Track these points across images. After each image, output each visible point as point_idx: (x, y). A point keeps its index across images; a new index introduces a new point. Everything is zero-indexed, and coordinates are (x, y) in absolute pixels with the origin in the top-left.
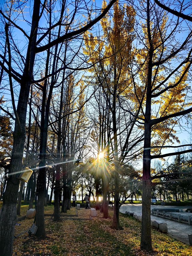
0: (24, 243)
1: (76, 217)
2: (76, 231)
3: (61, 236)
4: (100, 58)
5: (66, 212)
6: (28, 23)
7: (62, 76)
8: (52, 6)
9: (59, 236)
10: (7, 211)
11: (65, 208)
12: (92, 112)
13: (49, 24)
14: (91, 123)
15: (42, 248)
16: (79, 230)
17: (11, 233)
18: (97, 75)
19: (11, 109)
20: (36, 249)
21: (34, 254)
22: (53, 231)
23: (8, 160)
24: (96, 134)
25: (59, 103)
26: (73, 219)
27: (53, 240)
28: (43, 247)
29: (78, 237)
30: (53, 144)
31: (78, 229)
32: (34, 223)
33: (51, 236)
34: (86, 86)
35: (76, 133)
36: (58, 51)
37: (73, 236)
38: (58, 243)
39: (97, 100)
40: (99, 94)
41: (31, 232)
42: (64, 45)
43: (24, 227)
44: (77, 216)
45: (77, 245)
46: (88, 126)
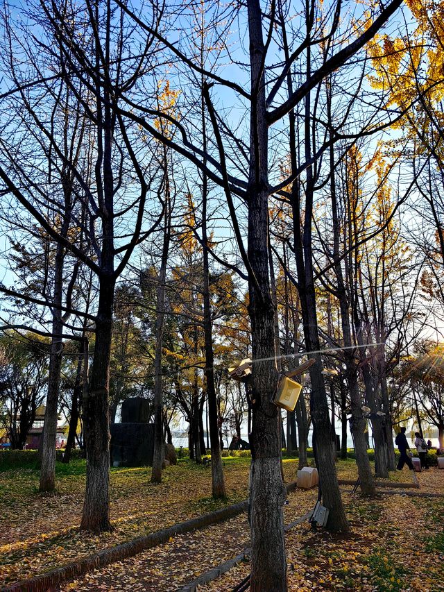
0: (305, 545)
1: (415, 490)
2: (421, 525)
3: (386, 533)
4: (417, 88)
5: (387, 477)
6: (241, 66)
7: (329, 157)
8: (284, 8)
9: (381, 534)
10: (262, 474)
11: (383, 467)
12: (415, 227)
13: (283, 51)
14: (416, 254)
15: (347, 560)
16: (429, 522)
17: (277, 522)
18: (417, 131)
19: (232, 256)
20: (334, 560)
21: (330, 572)
22: (365, 521)
23: (247, 365)
24: (434, 280)
25: (331, 222)
26: (410, 495)
27: (368, 542)
28: (348, 557)
29: (430, 539)
30: (329, 318)
31: (426, 520)
32: (319, 499)
33: (362, 531)
34: (391, 167)
35: (381, 285)
36: (312, 105)
37: (417, 536)
38: (382, 550)
39: (425, 193)
40: (428, 178)
41: (316, 522)
42: (323, 86)
43: (298, 509)
44: (417, 486)
45: (433, 559)
46: (409, 264)
